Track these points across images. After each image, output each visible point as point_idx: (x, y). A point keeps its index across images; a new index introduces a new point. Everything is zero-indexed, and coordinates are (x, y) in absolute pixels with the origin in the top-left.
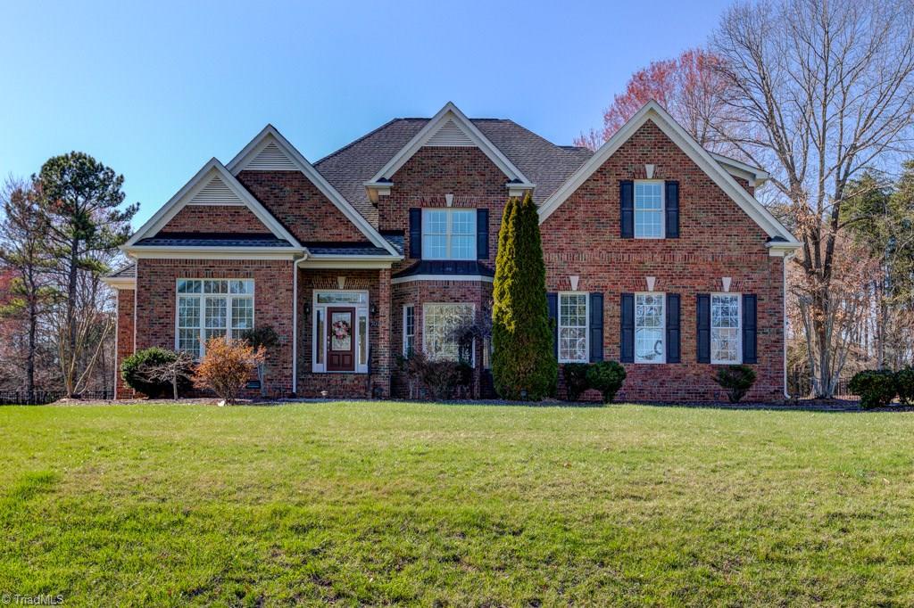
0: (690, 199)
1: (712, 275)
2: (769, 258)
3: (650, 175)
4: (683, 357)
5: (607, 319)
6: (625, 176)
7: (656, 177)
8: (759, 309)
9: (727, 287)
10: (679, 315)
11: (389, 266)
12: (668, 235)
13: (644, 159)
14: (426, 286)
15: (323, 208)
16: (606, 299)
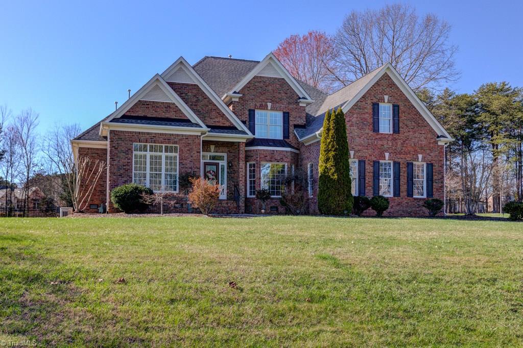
0: (404, 114)
1: (413, 153)
2: (438, 146)
3: (386, 101)
4: (401, 194)
5: (367, 174)
6: (375, 100)
7: (389, 102)
8: (434, 171)
9: (420, 159)
10: (399, 173)
11: (245, 141)
12: (394, 131)
13: (384, 93)
14: (262, 152)
15: (210, 106)
16: (366, 163)
